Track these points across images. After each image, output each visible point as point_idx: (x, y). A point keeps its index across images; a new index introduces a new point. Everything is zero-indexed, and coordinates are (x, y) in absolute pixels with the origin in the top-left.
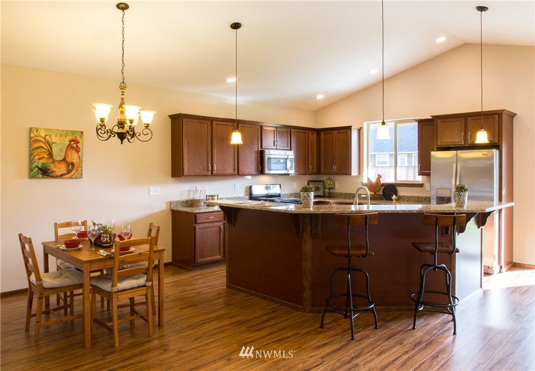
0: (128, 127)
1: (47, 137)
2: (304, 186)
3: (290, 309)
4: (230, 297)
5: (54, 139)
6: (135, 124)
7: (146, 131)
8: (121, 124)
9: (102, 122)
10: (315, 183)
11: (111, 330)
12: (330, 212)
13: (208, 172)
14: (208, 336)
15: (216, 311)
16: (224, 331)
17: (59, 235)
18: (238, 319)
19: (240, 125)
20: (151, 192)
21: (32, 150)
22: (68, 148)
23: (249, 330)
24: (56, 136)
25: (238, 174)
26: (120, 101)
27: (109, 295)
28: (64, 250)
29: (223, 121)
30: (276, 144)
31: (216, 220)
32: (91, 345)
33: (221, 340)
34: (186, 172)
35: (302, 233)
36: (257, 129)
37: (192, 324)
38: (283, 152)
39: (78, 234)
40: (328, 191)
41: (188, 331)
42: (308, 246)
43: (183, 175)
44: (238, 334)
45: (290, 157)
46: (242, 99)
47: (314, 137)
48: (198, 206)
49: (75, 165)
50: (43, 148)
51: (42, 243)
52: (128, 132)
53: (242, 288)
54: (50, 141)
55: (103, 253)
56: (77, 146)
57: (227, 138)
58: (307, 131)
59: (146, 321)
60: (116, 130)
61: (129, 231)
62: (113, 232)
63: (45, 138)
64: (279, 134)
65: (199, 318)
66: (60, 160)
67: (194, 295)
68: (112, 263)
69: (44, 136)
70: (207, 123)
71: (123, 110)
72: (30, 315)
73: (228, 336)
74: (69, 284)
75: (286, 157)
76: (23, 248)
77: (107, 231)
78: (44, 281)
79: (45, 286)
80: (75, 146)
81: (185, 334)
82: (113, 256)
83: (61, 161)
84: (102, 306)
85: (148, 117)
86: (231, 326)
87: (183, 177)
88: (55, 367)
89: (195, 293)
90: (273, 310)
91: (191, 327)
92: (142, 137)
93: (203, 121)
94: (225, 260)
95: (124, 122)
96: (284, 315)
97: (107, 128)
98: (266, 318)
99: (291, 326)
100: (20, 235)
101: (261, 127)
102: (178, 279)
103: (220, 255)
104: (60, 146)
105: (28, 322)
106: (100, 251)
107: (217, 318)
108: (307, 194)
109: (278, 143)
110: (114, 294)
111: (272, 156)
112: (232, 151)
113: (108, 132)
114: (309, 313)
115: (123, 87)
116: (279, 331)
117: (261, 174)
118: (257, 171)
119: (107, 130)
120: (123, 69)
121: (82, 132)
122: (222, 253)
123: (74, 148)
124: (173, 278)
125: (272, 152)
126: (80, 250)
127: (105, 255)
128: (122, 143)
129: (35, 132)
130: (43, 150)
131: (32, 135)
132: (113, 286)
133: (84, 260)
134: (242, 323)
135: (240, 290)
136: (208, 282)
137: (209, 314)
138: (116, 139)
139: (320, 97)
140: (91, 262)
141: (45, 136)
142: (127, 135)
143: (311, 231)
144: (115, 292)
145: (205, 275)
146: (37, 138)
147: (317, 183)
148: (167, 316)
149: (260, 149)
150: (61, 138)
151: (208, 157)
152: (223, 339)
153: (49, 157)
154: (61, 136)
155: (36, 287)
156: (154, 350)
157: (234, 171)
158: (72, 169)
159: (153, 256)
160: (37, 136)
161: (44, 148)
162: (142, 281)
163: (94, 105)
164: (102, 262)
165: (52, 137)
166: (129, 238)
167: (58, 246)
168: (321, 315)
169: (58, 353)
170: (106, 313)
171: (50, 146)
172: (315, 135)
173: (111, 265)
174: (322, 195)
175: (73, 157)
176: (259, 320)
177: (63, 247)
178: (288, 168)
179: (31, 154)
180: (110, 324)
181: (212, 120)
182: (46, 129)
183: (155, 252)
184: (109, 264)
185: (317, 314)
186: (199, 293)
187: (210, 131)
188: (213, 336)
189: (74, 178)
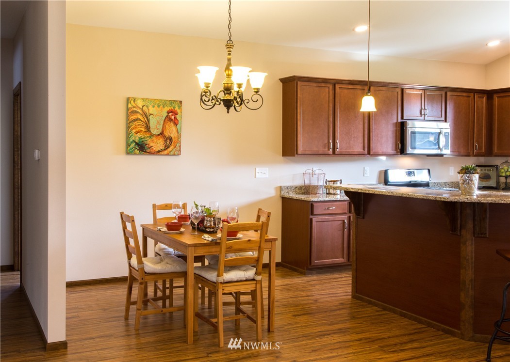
0: (236, 93)
1: (145, 108)
2: (464, 166)
3: (441, 333)
4: (357, 309)
5: (152, 110)
6: (243, 89)
7: (256, 97)
8: (228, 90)
9: (207, 87)
10: (483, 168)
11: (215, 327)
12: (503, 202)
13: (329, 150)
14: (329, 350)
15: (338, 323)
16: (349, 346)
17: (157, 218)
18: (367, 335)
19: (372, 88)
20: (257, 174)
21: (130, 123)
22: (166, 120)
23: (382, 349)
24: (154, 106)
25: (369, 153)
26: (226, 62)
27: (214, 285)
28: (165, 233)
29: (349, 84)
30: (423, 113)
31: (339, 212)
32: (194, 341)
33: (346, 356)
34: (300, 149)
35: (460, 230)
36: (396, 94)
37: (309, 334)
38: (434, 124)
39: (178, 217)
40: (504, 181)
41: (303, 341)
42: (469, 249)
43: (297, 154)
44: (367, 352)
45: (444, 131)
46: (377, 53)
47: (482, 102)
48: (316, 194)
49: (174, 140)
50: (140, 120)
51: (141, 226)
52: (235, 98)
53: (373, 300)
54: (147, 112)
55: (207, 238)
56: (175, 118)
57: (356, 105)
58: (472, 94)
59: (255, 322)
60: (222, 96)
61: (235, 216)
62: (217, 216)
63: (142, 109)
64: (428, 99)
65: (316, 328)
66: (157, 134)
67: (310, 302)
68: (218, 249)
69: (141, 107)
70: (329, 87)
71: (230, 72)
72: (129, 303)
73: (355, 353)
74: (171, 271)
75: (438, 131)
76: (125, 228)
77: (211, 213)
78: (145, 264)
79: (147, 270)
80: (173, 117)
81: (300, 343)
82: (218, 241)
83: (159, 135)
84: (203, 303)
85: (258, 80)
86: (359, 342)
87: (296, 155)
88: (157, 358)
89: (311, 300)
90: (416, 331)
91: (306, 336)
92: (251, 105)
93: (323, 85)
94: (351, 265)
95: (231, 87)
96: (431, 338)
97: (212, 95)
98: (406, 338)
99: (441, 353)
100: (122, 214)
101: (402, 90)
102: (289, 283)
103: (343, 258)
104: (158, 118)
105: (127, 310)
106: (205, 235)
107: (340, 331)
108: (468, 177)
109: (427, 112)
110: (220, 284)
111: (417, 130)
112: (362, 123)
113: (213, 99)
114: (469, 340)
115: (229, 46)
116: (424, 356)
117: (401, 154)
118: (396, 150)
119: (212, 97)
120: (230, 24)
121: (181, 102)
122: (345, 256)
123: (172, 120)
124: (283, 280)
125: (417, 124)
126: (181, 233)
127: (210, 239)
128: (228, 113)
129: (132, 102)
130: (140, 123)
131: (130, 106)
132: (218, 276)
133: (189, 243)
134: (373, 341)
135: (370, 303)
136: (328, 289)
137: (329, 325)
138: (222, 107)
139: (493, 44)
140: (195, 246)
141: (143, 107)
142: (235, 102)
143: (474, 227)
144: (221, 283)
145: (323, 281)
146: (135, 109)
147: (487, 168)
148: (277, 322)
149: (400, 120)
150: (158, 109)
151: (328, 130)
152: (349, 355)
153: (146, 130)
154: (159, 106)
155: (138, 271)
156: (263, 355)
157: (364, 149)
158: (170, 145)
159: (263, 245)
160: (134, 107)
161: (142, 121)
162: (250, 273)
163: (199, 68)
164: (207, 247)
165: (150, 108)
166: (237, 222)
167: (159, 228)
168: (487, 345)
169: (159, 344)
170: (207, 310)
171: (147, 118)
172: (484, 99)
173: (216, 252)
174: (494, 185)
175: (171, 131)
176: (396, 341)
177: (164, 229)
178: (441, 147)
179: (128, 128)
180: (214, 320)
181: (334, 83)
182: (143, 99)
183: (266, 241)
184: (214, 250)
185: (482, 344)
186: (316, 301)
187: (331, 98)
188: (336, 351)
189: (172, 155)
